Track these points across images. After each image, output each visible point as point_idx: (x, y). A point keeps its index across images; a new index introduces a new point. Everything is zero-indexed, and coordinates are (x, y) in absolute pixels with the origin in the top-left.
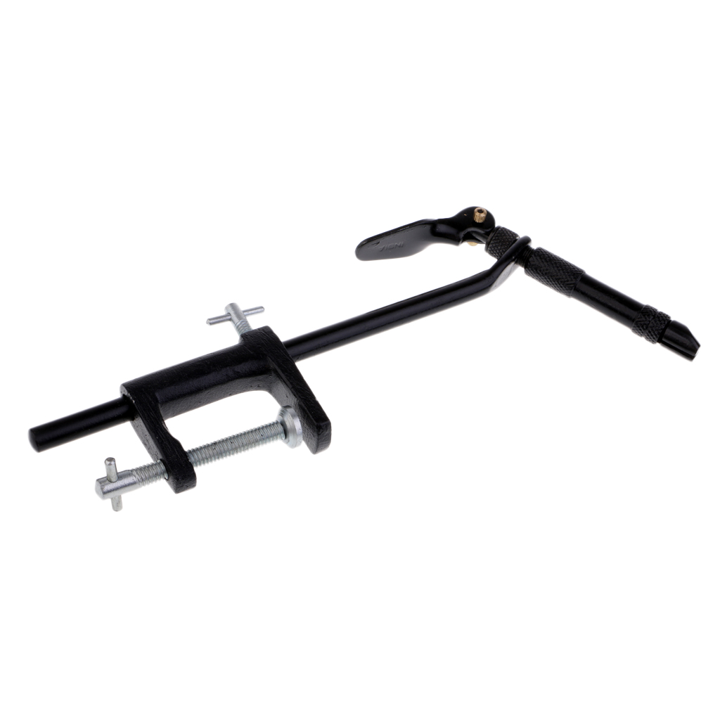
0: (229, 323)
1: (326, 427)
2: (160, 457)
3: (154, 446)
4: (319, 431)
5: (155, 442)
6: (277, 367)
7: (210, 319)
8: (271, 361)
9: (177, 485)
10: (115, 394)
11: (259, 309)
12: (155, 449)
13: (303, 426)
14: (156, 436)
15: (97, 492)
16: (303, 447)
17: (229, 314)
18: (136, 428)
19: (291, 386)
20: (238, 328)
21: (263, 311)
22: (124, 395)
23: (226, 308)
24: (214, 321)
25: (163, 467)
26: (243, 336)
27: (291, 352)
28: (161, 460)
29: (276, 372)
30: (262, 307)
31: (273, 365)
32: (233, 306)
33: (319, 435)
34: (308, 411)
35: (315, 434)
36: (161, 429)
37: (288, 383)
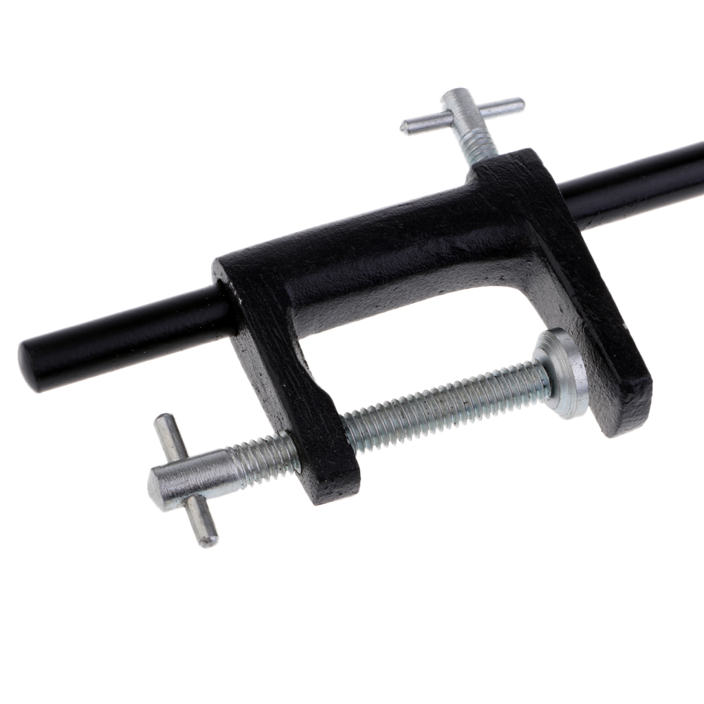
0: (449, 131)
1: (642, 388)
2: (287, 424)
3: (277, 400)
4: (625, 396)
5: (279, 394)
6: (545, 246)
7: (408, 122)
8: (532, 229)
9: (318, 491)
10: (201, 278)
11: (516, 104)
12: (278, 407)
13: (590, 376)
14: (281, 383)
15: (151, 495)
16: (588, 421)
17: (449, 112)
18: (241, 352)
19: (572, 292)
20: (467, 147)
21: (521, 109)
22: (219, 281)
23: (445, 98)
24: (416, 127)
25: (291, 448)
26: (477, 169)
27: (574, 207)
28: (288, 431)
29: (542, 255)
30: (521, 101)
31: (537, 240)
32: (460, 95)
33: (624, 403)
34: (604, 352)
35: (616, 401)
36: (294, 368)
37: (567, 283)
